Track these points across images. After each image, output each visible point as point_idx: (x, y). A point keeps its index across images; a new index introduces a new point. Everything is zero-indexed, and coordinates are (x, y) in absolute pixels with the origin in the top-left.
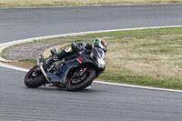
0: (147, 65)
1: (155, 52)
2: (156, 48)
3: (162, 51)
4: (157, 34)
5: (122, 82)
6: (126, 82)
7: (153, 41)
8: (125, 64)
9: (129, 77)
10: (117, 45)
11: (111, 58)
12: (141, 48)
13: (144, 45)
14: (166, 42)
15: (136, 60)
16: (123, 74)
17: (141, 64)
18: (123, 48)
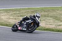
0: (16, 21)
1: (18, 16)
2: (19, 15)
3: (21, 16)
4: (19, 10)
5: (7, 26)
6: (8, 26)
7: (18, 13)
8: (8, 20)
9: (10, 24)
10: (5, 14)
11: (3, 18)
12: (14, 15)
13: (15, 14)
14: (22, 13)
15: (12, 19)
16: (8, 24)
17: (14, 20)
18: (8, 15)
